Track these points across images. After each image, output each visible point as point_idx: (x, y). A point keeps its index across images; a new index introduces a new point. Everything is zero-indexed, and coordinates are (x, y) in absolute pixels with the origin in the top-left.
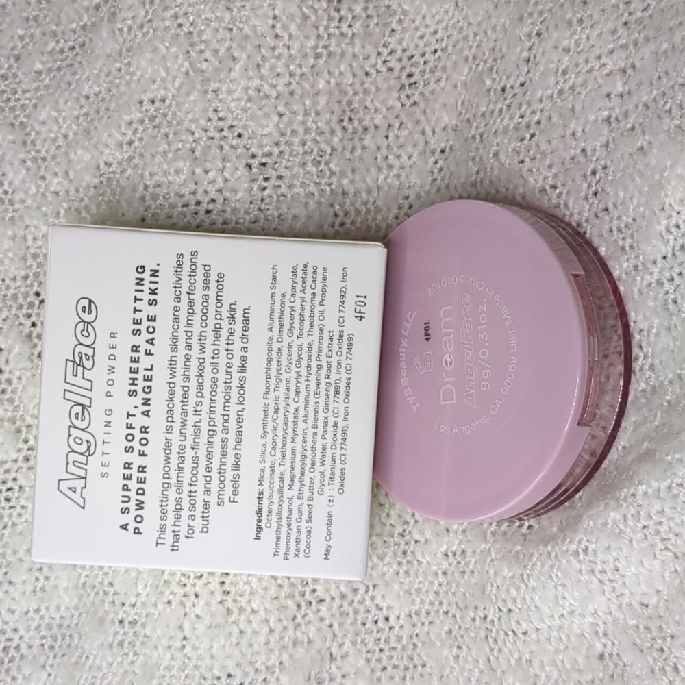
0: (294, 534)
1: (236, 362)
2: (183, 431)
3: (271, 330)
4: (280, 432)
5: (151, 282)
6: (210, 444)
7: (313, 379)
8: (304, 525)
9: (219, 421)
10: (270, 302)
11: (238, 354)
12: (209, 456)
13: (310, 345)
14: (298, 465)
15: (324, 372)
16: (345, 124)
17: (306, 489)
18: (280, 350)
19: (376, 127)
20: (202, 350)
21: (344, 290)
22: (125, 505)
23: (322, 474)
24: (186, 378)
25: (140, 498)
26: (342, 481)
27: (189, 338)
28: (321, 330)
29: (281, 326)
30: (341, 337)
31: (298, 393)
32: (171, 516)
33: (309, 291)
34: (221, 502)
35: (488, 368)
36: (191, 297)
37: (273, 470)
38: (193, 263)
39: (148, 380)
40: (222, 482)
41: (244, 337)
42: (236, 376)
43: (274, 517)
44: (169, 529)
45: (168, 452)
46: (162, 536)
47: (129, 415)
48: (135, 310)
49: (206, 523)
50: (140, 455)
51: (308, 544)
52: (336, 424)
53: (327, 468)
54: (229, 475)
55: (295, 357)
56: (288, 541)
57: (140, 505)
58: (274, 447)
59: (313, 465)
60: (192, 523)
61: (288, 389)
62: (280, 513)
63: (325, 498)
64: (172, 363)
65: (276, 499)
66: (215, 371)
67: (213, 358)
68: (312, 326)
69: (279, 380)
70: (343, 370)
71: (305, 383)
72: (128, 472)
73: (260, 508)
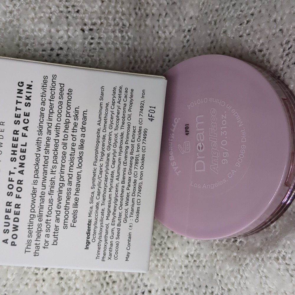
0: (108, 246)
1: (78, 143)
2: (44, 183)
3: (99, 124)
4: (102, 185)
5: (27, 92)
6: (60, 192)
7: (123, 154)
8: (114, 240)
9: (66, 177)
10: (99, 108)
11: (79, 138)
12: (60, 199)
13: (122, 134)
14: (113, 205)
15: (129, 150)
16: (137, 10)
17: (116, 220)
18: (104, 136)
19: (153, 14)
20: (58, 135)
21: (143, 103)
22: (6, 228)
23: (126, 210)
24: (47, 151)
25: (16, 223)
26: (138, 215)
27: (50, 127)
28: (129, 126)
29: (106, 122)
30: (140, 130)
31: (114, 163)
32: (34, 235)
33: (122, 103)
34: (65, 227)
35: (226, 151)
36: (52, 102)
37: (97, 208)
38: (54, 82)
39: (23, 152)
40: (67, 215)
41: (83, 128)
42: (77, 151)
43: (97, 236)
44: (33, 243)
45: (34, 196)
46: (28, 247)
47: (10, 173)
48: (17, 109)
49: (56, 239)
50: (17, 197)
51: (117, 251)
52: (135, 181)
53: (129, 207)
54: (71, 210)
55: (113, 141)
56: (105, 250)
57: (16, 228)
58: (99, 194)
59: (121, 205)
60: (47, 239)
61: (108, 160)
62: (100, 233)
63: (127, 224)
64: (38, 142)
65: (98, 225)
66: (65, 148)
67: (64, 140)
68: (123, 123)
69: (103, 154)
70: (140, 150)
71: (118, 157)
72: (9, 208)
73: (89, 230)
